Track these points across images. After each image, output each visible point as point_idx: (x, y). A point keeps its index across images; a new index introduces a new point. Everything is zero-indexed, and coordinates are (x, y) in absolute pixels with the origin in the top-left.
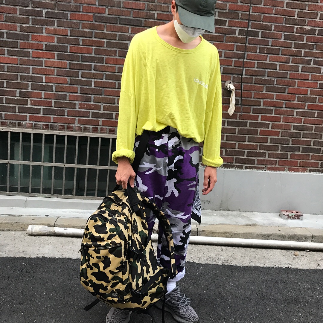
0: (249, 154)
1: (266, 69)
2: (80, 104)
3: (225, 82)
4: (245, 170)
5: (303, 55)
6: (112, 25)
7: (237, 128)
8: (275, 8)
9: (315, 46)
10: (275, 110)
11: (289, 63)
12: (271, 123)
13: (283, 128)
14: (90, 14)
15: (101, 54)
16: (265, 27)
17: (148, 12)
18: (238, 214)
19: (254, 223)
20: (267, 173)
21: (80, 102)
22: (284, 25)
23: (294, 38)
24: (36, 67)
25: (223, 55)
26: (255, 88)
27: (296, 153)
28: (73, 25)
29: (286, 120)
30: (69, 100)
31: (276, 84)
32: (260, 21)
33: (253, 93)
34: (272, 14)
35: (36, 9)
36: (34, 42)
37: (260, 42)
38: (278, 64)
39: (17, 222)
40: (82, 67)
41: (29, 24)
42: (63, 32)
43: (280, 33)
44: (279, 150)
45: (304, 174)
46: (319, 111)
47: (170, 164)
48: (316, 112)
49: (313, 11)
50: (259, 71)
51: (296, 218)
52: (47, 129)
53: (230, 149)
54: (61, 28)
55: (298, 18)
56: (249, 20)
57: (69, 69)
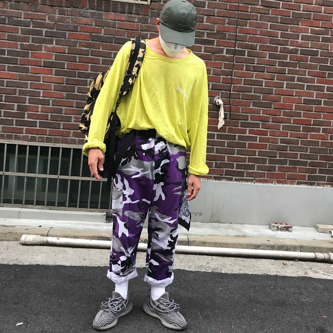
0: (238, 167)
1: (253, 85)
2: (75, 118)
3: (214, 97)
4: (235, 182)
5: (287, 72)
6: (107, 44)
7: (226, 141)
8: (260, 29)
9: (298, 65)
10: (262, 124)
11: (274, 80)
12: (258, 136)
13: (271, 141)
14: (87, 33)
15: (97, 71)
16: (251, 46)
17: (142, 32)
18: (228, 226)
19: (244, 234)
20: (256, 185)
21: (75, 116)
22: (268, 44)
23: (278, 57)
24: (34, 82)
25: (212, 72)
26: (243, 103)
27: (283, 166)
28: (71, 44)
29: (273, 134)
30: (65, 114)
31: (262, 100)
32: (246, 41)
33: (241, 108)
34: (257, 35)
35: (37, 29)
36: (33, 59)
37: (246, 61)
38: (264, 80)
39: (10, 231)
40: (78, 83)
41: (29, 42)
42: (61, 49)
43: (265, 52)
44: (267, 163)
45: (292, 186)
46: (304, 125)
47: (156, 167)
48: (302, 126)
49: (295, 32)
50: (246, 87)
51: (285, 230)
52: (42, 141)
53: (220, 162)
54: (59, 46)
55: (281, 39)
56: (236, 40)
57: (66, 84)
